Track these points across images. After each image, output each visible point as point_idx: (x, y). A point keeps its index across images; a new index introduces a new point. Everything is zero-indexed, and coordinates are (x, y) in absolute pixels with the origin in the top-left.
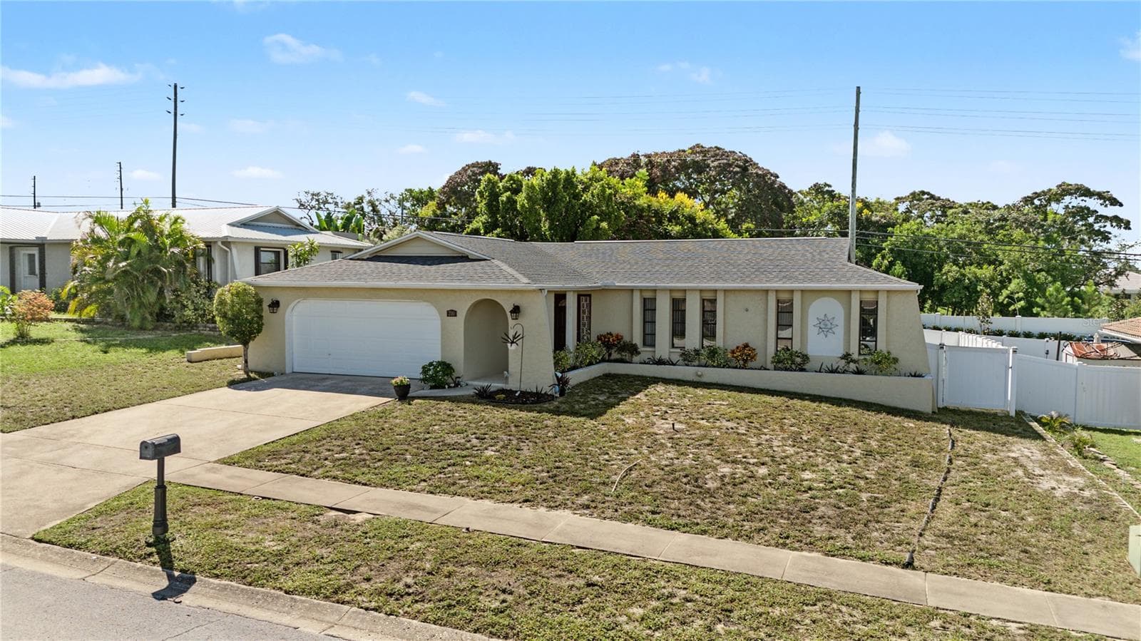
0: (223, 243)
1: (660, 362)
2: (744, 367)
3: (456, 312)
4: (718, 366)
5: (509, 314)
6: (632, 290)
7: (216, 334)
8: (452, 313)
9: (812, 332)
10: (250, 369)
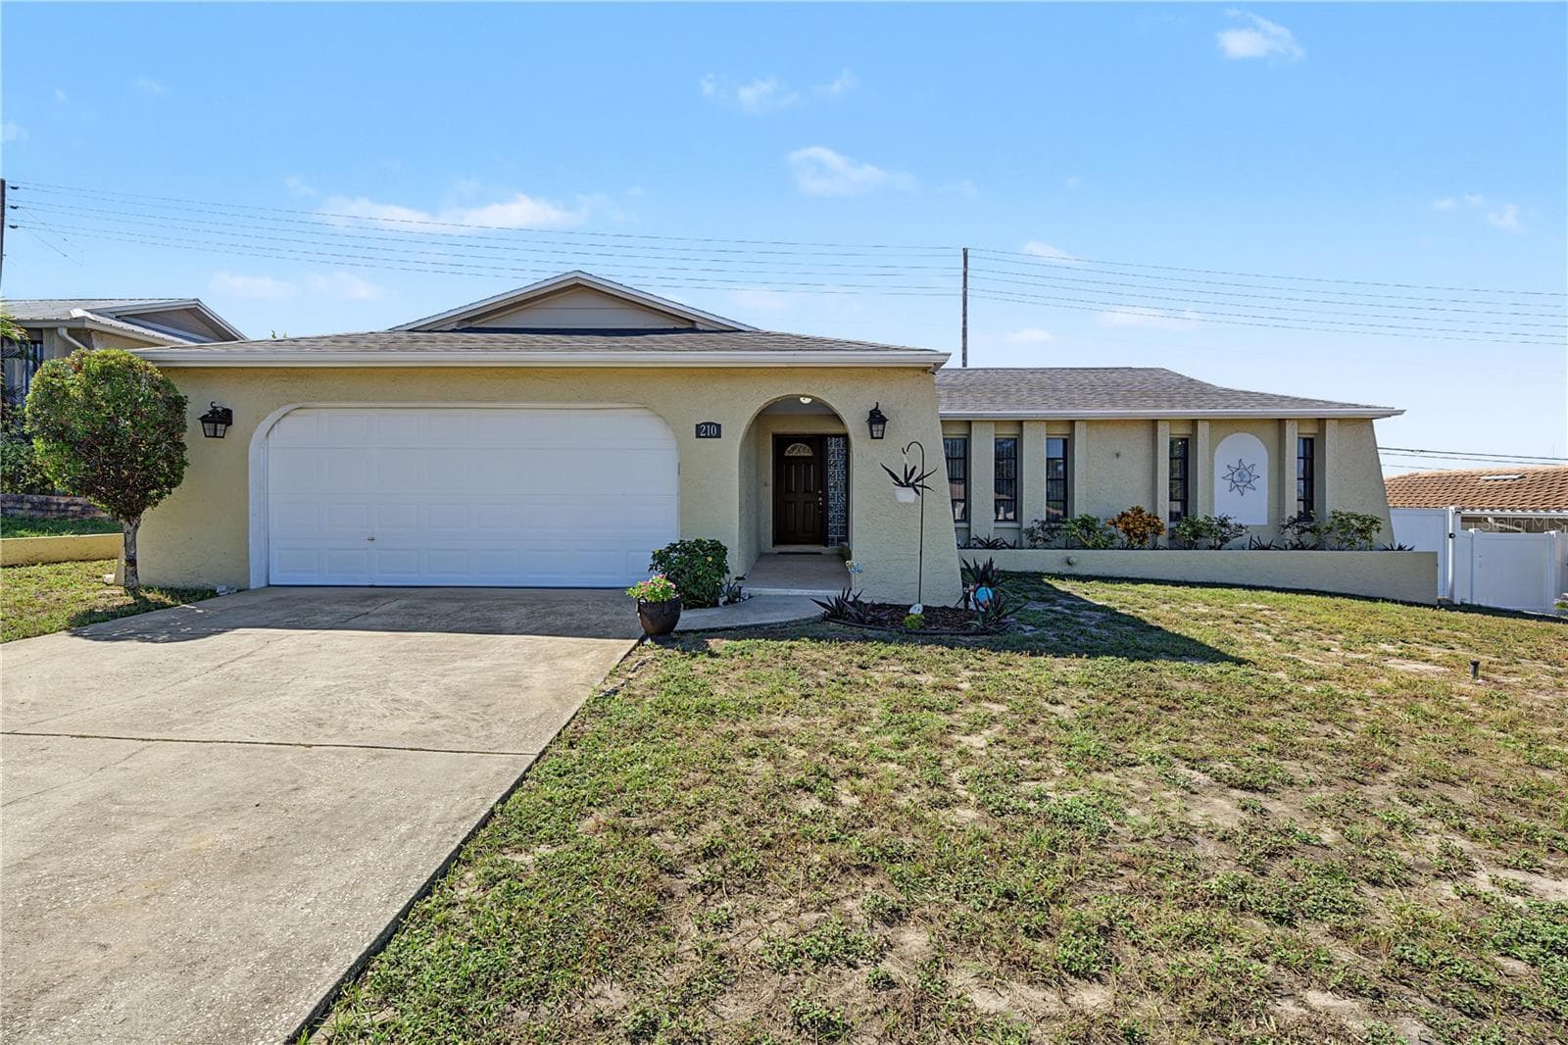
2: (1139, 547)
3: (719, 427)
8: (708, 430)
9: (1221, 486)
10: (142, 581)
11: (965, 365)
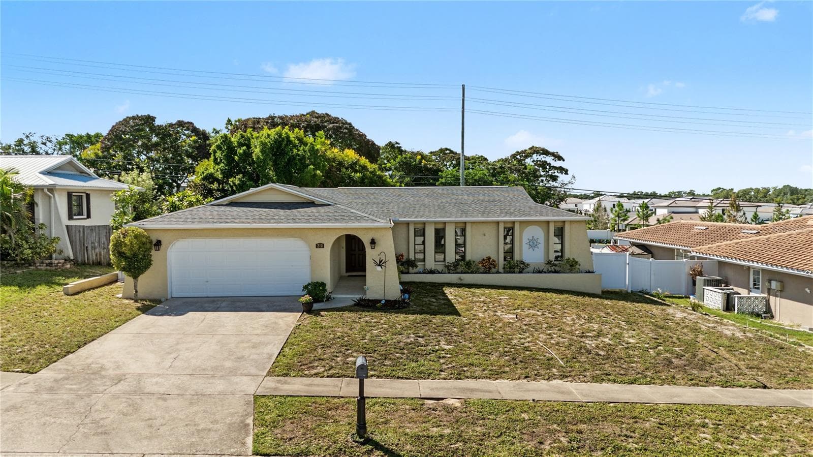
0: (49, 190)
1: (432, 272)
2: (489, 273)
3: (323, 245)
4: (472, 273)
6: (408, 224)
7: (53, 268)
8: (320, 246)
9: (525, 247)
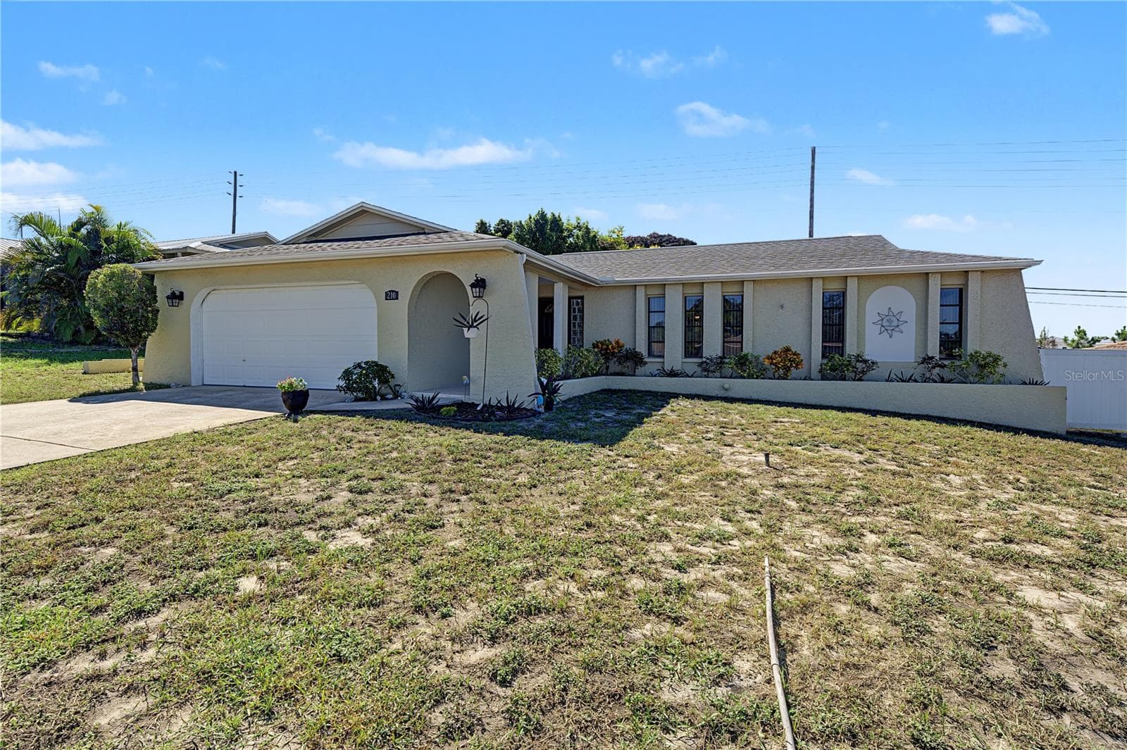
1: (673, 374)
2: (785, 378)
3: (397, 293)
4: (750, 376)
5: (469, 289)
6: (633, 287)
8: (392, 295)
9: (871, 331)
11: (811, 234)
